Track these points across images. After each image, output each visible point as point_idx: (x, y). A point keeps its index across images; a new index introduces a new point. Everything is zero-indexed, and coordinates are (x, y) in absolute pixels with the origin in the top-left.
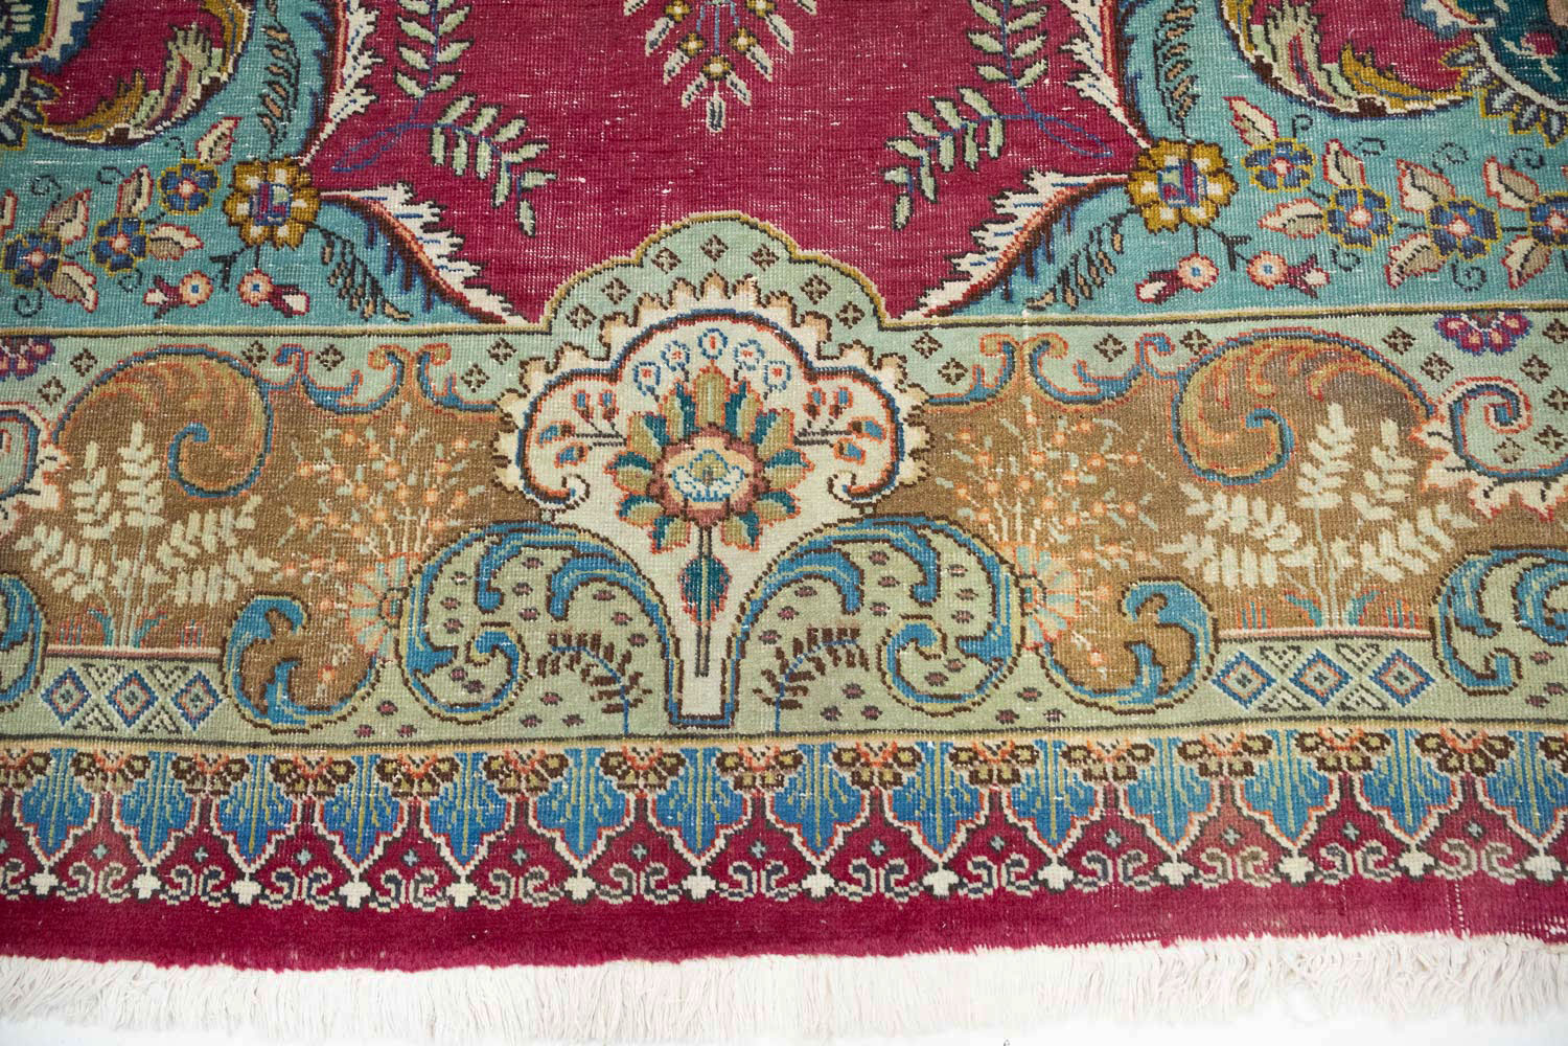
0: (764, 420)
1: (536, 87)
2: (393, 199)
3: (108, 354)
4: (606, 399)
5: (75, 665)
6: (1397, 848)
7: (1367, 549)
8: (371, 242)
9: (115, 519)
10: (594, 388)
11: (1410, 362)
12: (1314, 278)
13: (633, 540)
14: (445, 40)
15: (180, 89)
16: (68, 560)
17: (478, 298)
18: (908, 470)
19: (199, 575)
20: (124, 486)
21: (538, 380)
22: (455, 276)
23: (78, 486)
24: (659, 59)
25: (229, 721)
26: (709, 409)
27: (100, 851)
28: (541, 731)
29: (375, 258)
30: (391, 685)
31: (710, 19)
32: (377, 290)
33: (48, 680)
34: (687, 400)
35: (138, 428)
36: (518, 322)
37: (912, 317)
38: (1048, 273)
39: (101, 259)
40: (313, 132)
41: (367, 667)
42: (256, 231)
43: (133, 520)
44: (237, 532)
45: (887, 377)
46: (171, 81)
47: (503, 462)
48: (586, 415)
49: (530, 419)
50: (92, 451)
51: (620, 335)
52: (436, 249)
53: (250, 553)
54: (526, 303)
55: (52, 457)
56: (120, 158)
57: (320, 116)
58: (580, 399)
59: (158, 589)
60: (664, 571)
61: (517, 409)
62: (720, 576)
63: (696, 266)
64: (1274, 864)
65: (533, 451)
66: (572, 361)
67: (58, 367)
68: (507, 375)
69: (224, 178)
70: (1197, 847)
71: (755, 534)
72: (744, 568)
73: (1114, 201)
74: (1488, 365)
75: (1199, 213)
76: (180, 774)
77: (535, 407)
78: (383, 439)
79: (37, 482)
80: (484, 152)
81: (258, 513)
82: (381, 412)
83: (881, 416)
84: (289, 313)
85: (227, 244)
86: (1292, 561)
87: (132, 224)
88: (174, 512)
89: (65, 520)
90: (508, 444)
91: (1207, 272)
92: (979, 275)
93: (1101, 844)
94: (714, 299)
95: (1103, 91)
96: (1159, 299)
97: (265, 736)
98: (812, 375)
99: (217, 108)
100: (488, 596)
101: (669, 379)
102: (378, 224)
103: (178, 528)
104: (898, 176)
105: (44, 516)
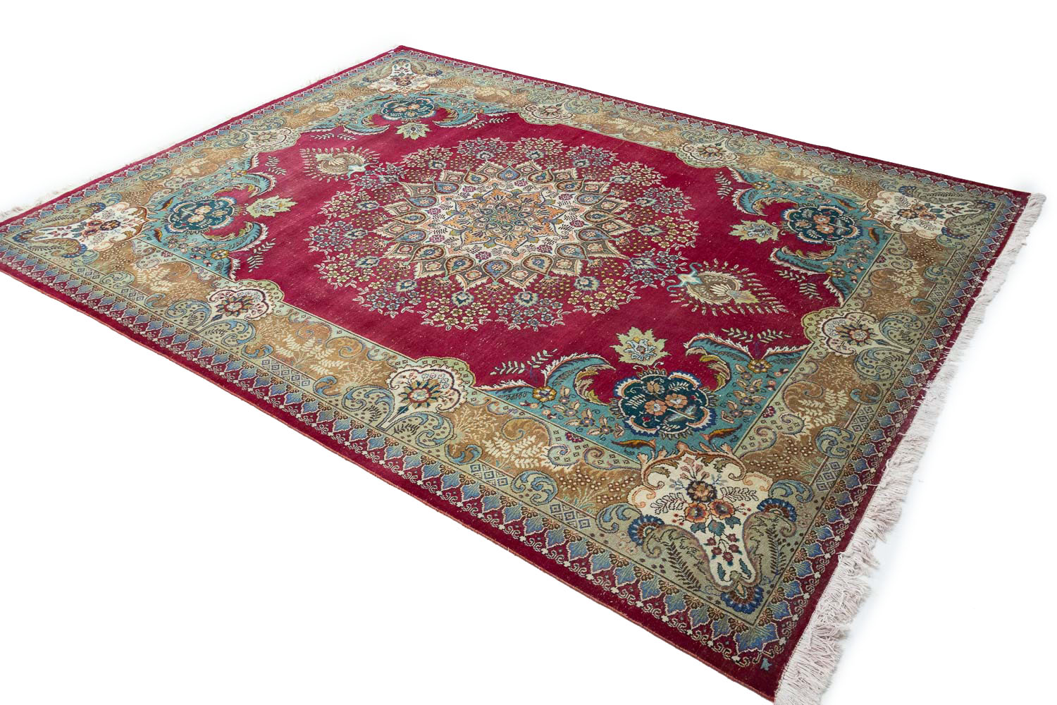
0: (851, 326)
2: (770, 350)
4: (834, 340)
8: (778, 357)
10: (831, 341)
15: (722, 370)
17: (801, 348)
18: (873, 315)
21: (826, 346)
22: (794, 349)
26: (846, 330)
29: (782, 357)
32: (790, 360)
34: (841, 332)
36: (810, 345)
37: (842, 305)
38: (845, 289)
40: (748, 356)
42: (764, 370)
44: (834, 393)
45: (851, 311)
46: (720, 371)
47: (841, 356)
48: (837, 344)
49: (833, 350)
50: (800, 408)
51: (822, 335)
52: (786, 349)
54: (807, 342)
55: (799, 413)
56: (731, 383)
57: (744, 354)
58: (833, 343)
61: (830, 351)
62: (882, 341)
63: (813, 322)
65: (841, 352)
66: (824, 342)
67: (777, 407)
68: (822, 349)
69: (748, 370)
71: (875, 334)
73: (835, 279)
77: (831, 349)
79: (803, 418)
80: (771, 336)
81: (830, 389)
82: (820, 367)
83: (860, 314)
84: (787, 372)
85: (764, 375)
86: (915, 289)
90: (837, 354)
92: (839, 295)
99: (731, 366)
100: (869, 367)
101: (835, 333)
102: (774, 355)
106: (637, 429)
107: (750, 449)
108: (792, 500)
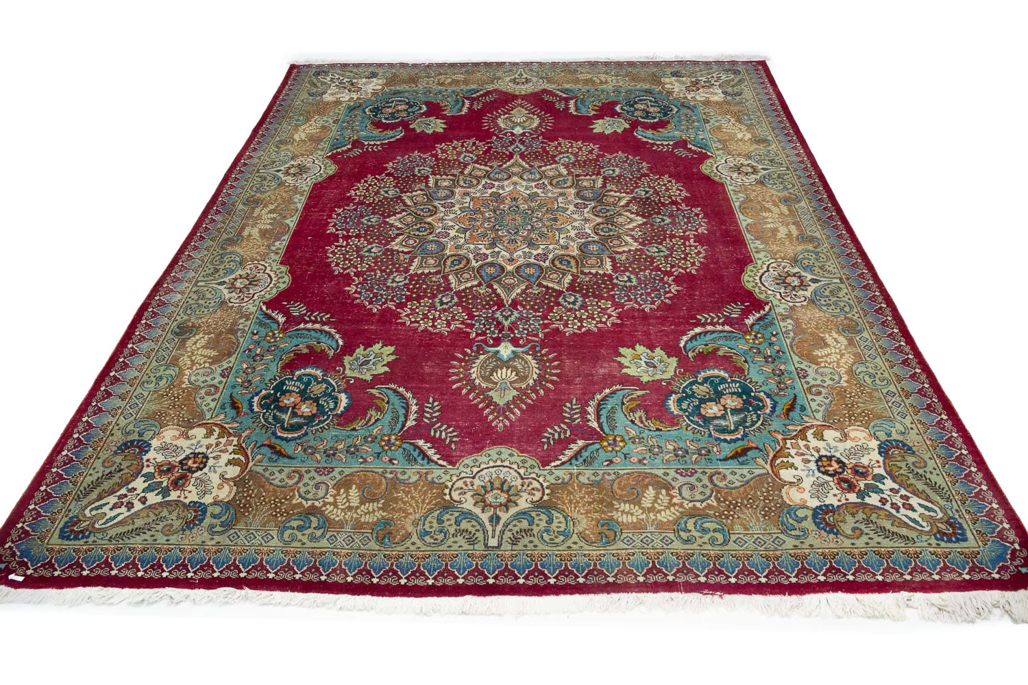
0: (510, 488)
1: (456, 421)
2: (421, 442)
3: (347, 471)
4: (471, 482)
5: (335, 534)
6: (666, 575)
7: (658, 515)
8: (415, 450)
9: (347, 504)
10: (468, 480)
11: (669, 478)
12: (645, 462)
13: (477, 511)
14: (435, 412)
15: (370, 420)
16: (335, 512)
17: (440, 462)
18: (546, 498)
19: (367, 516)
20: (350, 497)
21: (455, 479)
22: (435, 458)
23: (338, 497)
24: (487, 417)
25: (373, 545)
26: (497, 484)
27: (338, 572)
28: (452, 549)
29: (416, 454)
30: (415, 538)
31: (500, 409)
32: (415, 460)
33: (327, 536)
34: (491, 483)
35: (354, 486)
36: (451, 467)
37: (547, 468)
38: (581, 460)
39: (347, 452)
40: (402, 429)
41: (409, 535)
42: (386, 448)
43: (351, 504)
44: (378, 507)
45: (541, 480)
46: (367, 418)
47: (445, 495)
48: (466, 485)
49: (452, 486)
50: (342, 491)
51: (475, 470)
52: (431, 452)
53: (381, 512)
54: (452, 463)
55: (332, 491)
56: (353, 433)
57: (404, 426)
58: (465, 482)
59: (357, 518)
60: (485, 517)
61: (450, 484)
62: (498, 518)
63: (495, 457)
64: (636, 578)
65: (453, 493)
66: (463, 475)
67: (336, 473)
68: (448, 477)
69: (379, 437)
70: (616, 575)
71: (507, 510)
72: (504, 517)
73: (597, 446)
74: (687, 479)
75: (618, 449)
76: (360, 556)
77: (454, 484)
78: (416, 490)
79: (328, 496)
80: (444, 434)
81: (383, 504)
82: (415, 484)
83: (539, 487)
84: (394, 464)
85: (379, 450)
86: (640, 517)
87: (355, 446)
88: (362, 503)
89: (335, 504)
90: (447, 491)
91: (619, 460)
92: (564, 460)
93: (593, 574)
94: (499, 463)
95: (595, 425)
96: (607, 465)
97: (382, 548)
98: (522, 478)
99: (379, 424)
100: (440, 521)
101: (487, 479)
102: (416, 447)
103: (363, 506)
104: (545, 440)
105: (330, 504)
106: (256, 399)
107: (267, 474)
108: (208, 520)
